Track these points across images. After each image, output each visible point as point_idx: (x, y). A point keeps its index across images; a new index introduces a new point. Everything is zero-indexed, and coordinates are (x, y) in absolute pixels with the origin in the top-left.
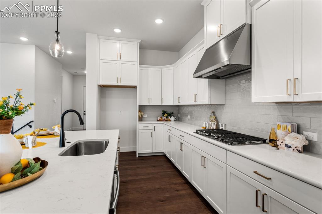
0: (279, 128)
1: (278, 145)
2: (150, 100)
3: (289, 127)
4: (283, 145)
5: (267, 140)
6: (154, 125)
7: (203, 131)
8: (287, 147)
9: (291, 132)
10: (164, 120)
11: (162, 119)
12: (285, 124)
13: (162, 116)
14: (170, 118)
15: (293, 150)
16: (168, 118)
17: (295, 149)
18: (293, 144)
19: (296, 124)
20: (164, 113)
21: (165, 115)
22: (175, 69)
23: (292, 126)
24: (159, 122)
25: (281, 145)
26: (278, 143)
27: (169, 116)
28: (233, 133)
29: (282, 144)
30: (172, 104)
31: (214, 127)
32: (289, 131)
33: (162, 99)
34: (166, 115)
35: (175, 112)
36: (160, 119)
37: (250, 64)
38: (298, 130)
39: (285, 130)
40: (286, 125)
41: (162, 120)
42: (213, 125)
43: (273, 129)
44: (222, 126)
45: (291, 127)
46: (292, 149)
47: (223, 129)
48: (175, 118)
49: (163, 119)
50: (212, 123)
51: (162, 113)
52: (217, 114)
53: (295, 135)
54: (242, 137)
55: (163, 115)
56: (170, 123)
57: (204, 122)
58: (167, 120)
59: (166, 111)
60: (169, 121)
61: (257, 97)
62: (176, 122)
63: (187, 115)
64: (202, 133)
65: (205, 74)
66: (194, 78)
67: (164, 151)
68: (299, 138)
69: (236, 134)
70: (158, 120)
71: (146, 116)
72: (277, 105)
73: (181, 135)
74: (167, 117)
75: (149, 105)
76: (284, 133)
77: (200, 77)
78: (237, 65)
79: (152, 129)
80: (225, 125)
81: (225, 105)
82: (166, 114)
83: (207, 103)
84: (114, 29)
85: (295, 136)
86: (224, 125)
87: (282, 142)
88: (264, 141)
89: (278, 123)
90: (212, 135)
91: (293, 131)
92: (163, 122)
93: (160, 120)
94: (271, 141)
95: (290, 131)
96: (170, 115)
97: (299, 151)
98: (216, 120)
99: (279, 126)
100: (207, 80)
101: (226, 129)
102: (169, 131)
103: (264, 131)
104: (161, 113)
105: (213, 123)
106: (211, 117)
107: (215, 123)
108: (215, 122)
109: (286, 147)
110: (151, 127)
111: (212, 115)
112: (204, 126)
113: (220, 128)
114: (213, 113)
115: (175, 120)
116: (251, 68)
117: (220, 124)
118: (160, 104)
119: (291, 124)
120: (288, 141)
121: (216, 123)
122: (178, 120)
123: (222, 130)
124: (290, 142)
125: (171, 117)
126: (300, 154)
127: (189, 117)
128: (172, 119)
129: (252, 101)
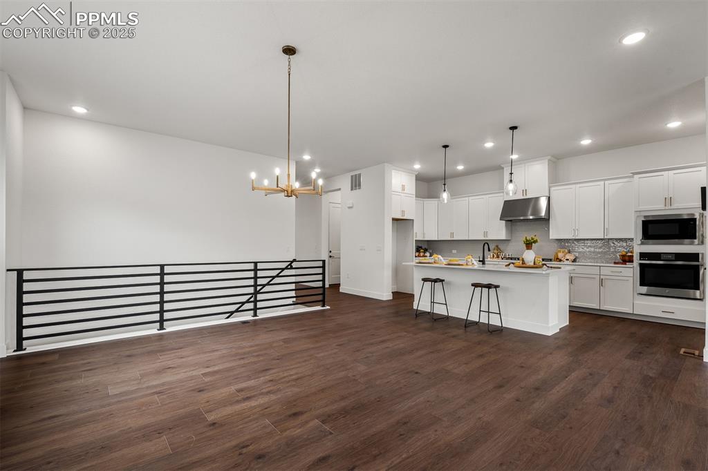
23: (567, 250)
76: (563, 254)
82: (422, 249)
91: (568, 253)
94: (557, 259)
96: (426, 250)
99: (560, 251)
114: (497, 246)
120: (567, 257)
128: (428, 254)
129: (551, 238)
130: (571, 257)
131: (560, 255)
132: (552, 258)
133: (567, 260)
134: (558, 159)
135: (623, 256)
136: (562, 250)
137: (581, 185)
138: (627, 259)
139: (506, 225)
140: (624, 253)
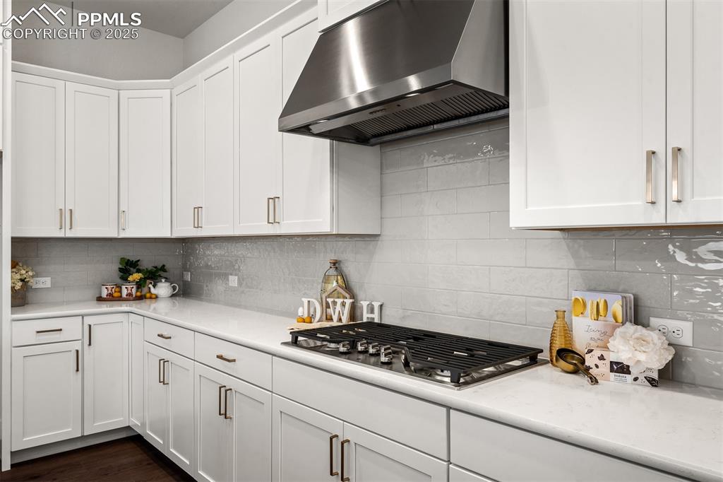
0: (580, 309)
1: (589, 368)
2: (66, 216)
3: (617, 307)
4: (604, 367)
5: (541, 351)
6: (88, 320)
7: (319, 335)
8: (617, 371)
9: (623, 323)
10: (131, 299)
11: (120, 292)
12: (601, 298)
13: (119, 281)
14: (154, 286)
15: (636, 379)
16: (145, 290)
17: (641, 378)
18: (638, 361)
19: (632, 297)
20: (127, 267)
21: (130, 278)
22: (175, 98)
23: (625, 302)
24: (105, 308)
25: (597, 366)
26: (590, 361)
27: (148, 281)
28: (425, 335)
29: (600, 363)
30: (166, 234)
31: (340, 314)
32: (615, 318)
33: (120, 213)
34: (137, 276)
35: (172, 264)
36: (110, 295)
37: (502, 94)
38: (637, 315)
39: (600, 318)
40: (606, 301)
41: (120, 299)
42: (338, 307)
43: (561, 315)
44: (372, 311)
45: (622, 307)
46: (629, 378)
47: (377, 320)
48: (174, 288)
49: (125, 292)
50: (335, 303)
51: (121, 270)
53: (636, 331)
54: (471, 350)
55: (125, 279)
56: (155, 309)
57: (305, 300)
58: (140, 298)
59: (134, 259)
60: (148, 301)
61: (529, 209)
62: (178, 301)
63: (225, 276)
64: (312, 343)
65: (329, 119)
66: (281, 130)
67: (135, 422)
68: (649, 339)
69: (434, 337)
70: (100, 299)
71: (44, 282)
72: (566, 235)
73: (220, 357)
74: (139, 285)
75: (60, 234)
77: (305, 130)
78: (469, 91)
79: (80, 338)
80: (381, 306)
81: (379, 235)
82: (139, 271)
83: (326, 229)
85: (637, 335)
86: (376, 305)
87: (601, 358)
89: (579, 295)
90: (360, 348)
91: (626, 319)
92: (125, 307)
93: (111, 298)
95: (620, 319)
96: (154, 275)
97: (652, 382)
98: (348, 288)
100: (327, 142)
101: (386, 321)
102: (160, 341)
103: (524, 323)
104: (113, 268)
105: (339, 301)
106: (326, 279)
107: (345, 300)
108: (345, 297)
109: (612, 370)
110: (73, 329)
111: (332, 271)
112: (302, 312)
113: (366, 317)
114: (335, 264)
115: (173, 296)
116: (508, 107)
117: (364, 304)
118: (114, 235)
119: (623, 297)
120: (621, 350)
121: (348, 302)
122: (184, 291)
123: (370, 324)
124: (630, 355)
125: (159, 284)
126: (655, 390)
127: (233, 281)
128: (163, 289)
130: (643, 350)
131: (584, 332)
133: (620, 368)
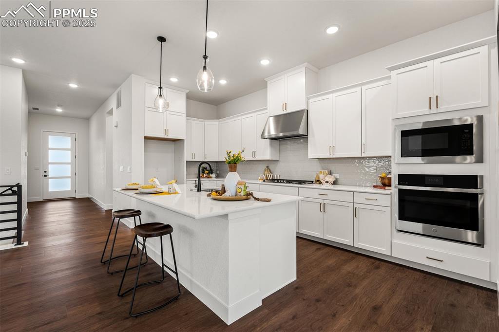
1: (322, 183)
2: (194, 155)
3: (327, 172)
4: (324, 182)
5: (314, 181)
11: (203, 176)
12: (324, 171)
14: (211, 175)
17: (330, 183)
19: (330, 170)
20: (204, 169)
23: (328, 171)
26: (322, 181)
27: (210, 173)
30: (217, 160)
31: (270, 178)
33: (205, 155)
34: (207, 172)
37: (307, 134)
38: (330, 173)
39: (324, 174)
43: (317, 174)
46: (328, 184)
47: (278, 178)
48: (216, 175)
49: (205, 176)
52: (270, 168)
56: (212, 180)
57: (261, 175)
58: (209, 177)
59: (206, 167)
74: (208, 174)
75: (192, 160)
76: (324, 176)
80: (280, 176)
81: (279, 160)
82: (207, 170)
84: (170, 78)
85: (330, 176)
86: (278, 175)
88: (312, 182)
89: (320, 170)
91: (328, 174)
92: (206, 179)
94: (318, 181)
97: (332, 184)
98: (271, 172)
99: (321, 172)
105: (269, 175)
106: (265, 170)
111: (267, 169)
112: (260, 178)
113: (276, 178)
114: (268, 167)
115: (216, 177)
117: (275, 175)
118: (203, 160)
120: (327, 179)
121: (272, 175)
122: (218, 176)
128: (213, 175)
129: (309, 157)
130: (331, 179)
131: (321, 177)
132: (314, 179)
133: (327, 182)
134: (319, 69)
135: (383, 178)
136: (323, 171)
137: (338, 94)
138: (386, 183)
139: (271, 145)
140: (384, 175)
